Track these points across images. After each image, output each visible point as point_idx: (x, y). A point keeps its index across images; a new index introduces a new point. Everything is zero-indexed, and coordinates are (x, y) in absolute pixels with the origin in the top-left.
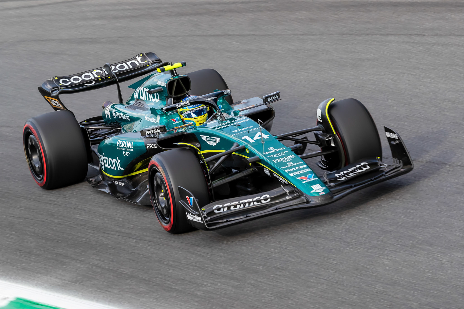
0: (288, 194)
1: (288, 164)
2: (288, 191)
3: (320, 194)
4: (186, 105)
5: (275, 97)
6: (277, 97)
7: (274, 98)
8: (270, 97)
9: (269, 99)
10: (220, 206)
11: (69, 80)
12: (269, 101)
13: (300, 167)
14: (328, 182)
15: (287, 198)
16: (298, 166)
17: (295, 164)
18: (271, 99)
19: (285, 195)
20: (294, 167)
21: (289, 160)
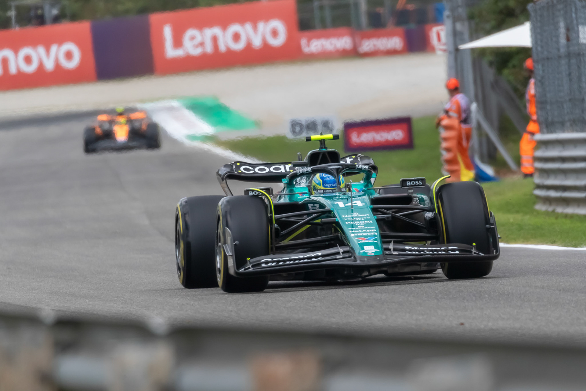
0: (341, 253)
1: (359, 227)
2: (342, 251)
3: (369, 255)
4: (307, 172)
5: (418, 183)
6: (419, 183)
7: (416, 183)
8: (411, 181)
9: (408, 183)
10: (270, 260)
11: (253, 169)
12: (408, 185)
13: (368, 231)
14: (392, 250)
15: (338, 257)
16: (366, 229)
17: (365, 228)
18: (412, 183)
19: (338, 253)
20: (362, 230)
21: (363, 224)
